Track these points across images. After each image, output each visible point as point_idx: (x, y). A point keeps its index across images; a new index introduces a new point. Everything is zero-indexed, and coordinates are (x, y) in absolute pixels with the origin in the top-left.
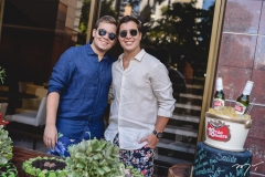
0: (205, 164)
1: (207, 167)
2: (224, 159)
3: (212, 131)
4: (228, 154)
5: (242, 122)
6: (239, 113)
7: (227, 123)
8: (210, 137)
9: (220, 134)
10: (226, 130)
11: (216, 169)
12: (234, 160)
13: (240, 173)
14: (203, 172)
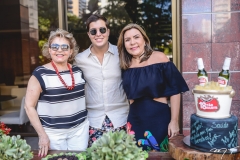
0: (202, 133)
2: (218, 126)
3: (203, 105)
4: (220, 121)
5: (228, 93)
6: (223, 85)
7: (215, 96)
8: (202, 110)
9: (211, 106)
11: (212, 136)
12: (226, 126)
13: (232, 135)
14: (202, 140)
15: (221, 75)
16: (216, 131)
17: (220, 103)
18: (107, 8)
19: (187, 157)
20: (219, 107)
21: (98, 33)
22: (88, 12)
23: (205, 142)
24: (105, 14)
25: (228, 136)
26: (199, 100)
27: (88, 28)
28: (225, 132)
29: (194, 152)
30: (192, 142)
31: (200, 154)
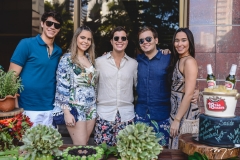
0: (211, 130)
1: (212, 132)
2: (225, 124)
3: (212, 105)
4: (227, 120)
5: (233, 95)
6: (230, 89)
7: (223, 98)
8: (210, 110)
9: (219, 106)
11: (219, 132)
12: (232, 124)
13: (236, 132)
14: (210, 136)
15: (227, 79)
16: (223, 128)
17: (227, 104)
19: (196, 150)
20: (226, 108)
21: (120, 40)
23: (213, 138)
25: (233, 133)
26: (208, 101)
27: (112, 36)
28: (231, 129)
29: (203, 146)
30: (201, 138)
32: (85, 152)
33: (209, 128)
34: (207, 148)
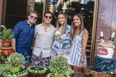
0: (99, 64)
2: (106, 61)
3: (101, 52)
4: (107, 59)
5: (112, 48)
6: (110, 44)
8: (100, 54)
9: (104, 52)
10: (106, 51)
11: (103, 65)
12: (110, 62)
13: (112, 66)
14: (98, 67)
16: (105, 63)
18: (66, 10)
19: (91, 73)
20: (107, 53)
22: (57, 11)
23: (100, 68)
24: (65, 13)
25: (110, 66)
26: (99, 49)
28: (109, 64)
29: (94, 72)
30: (94, 68)
31: (96, 72)
32: (38, 69)
33: (98, 62)
34: (96, 73)
